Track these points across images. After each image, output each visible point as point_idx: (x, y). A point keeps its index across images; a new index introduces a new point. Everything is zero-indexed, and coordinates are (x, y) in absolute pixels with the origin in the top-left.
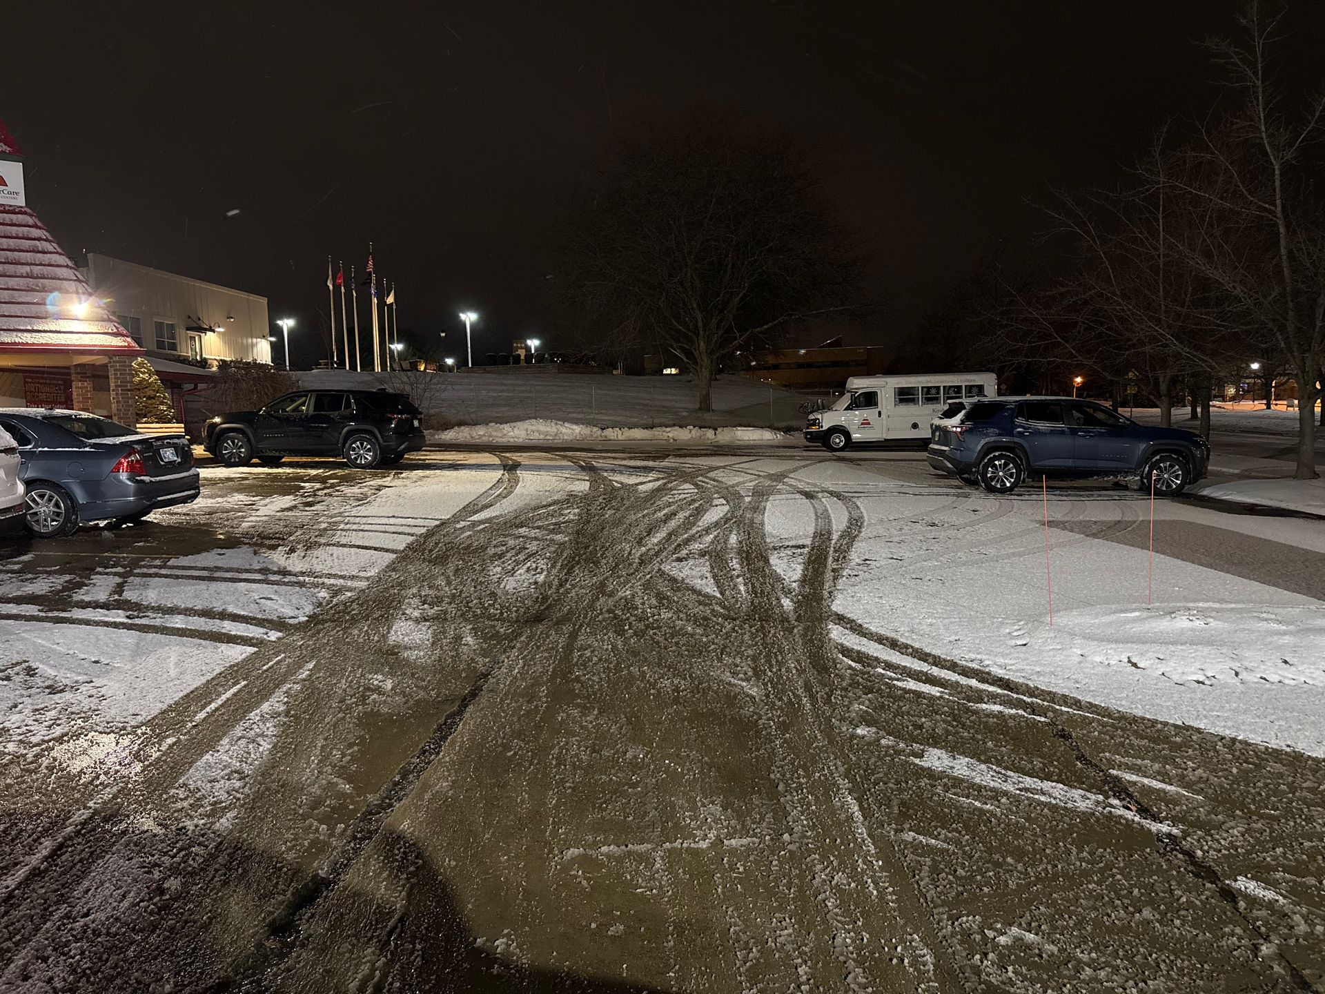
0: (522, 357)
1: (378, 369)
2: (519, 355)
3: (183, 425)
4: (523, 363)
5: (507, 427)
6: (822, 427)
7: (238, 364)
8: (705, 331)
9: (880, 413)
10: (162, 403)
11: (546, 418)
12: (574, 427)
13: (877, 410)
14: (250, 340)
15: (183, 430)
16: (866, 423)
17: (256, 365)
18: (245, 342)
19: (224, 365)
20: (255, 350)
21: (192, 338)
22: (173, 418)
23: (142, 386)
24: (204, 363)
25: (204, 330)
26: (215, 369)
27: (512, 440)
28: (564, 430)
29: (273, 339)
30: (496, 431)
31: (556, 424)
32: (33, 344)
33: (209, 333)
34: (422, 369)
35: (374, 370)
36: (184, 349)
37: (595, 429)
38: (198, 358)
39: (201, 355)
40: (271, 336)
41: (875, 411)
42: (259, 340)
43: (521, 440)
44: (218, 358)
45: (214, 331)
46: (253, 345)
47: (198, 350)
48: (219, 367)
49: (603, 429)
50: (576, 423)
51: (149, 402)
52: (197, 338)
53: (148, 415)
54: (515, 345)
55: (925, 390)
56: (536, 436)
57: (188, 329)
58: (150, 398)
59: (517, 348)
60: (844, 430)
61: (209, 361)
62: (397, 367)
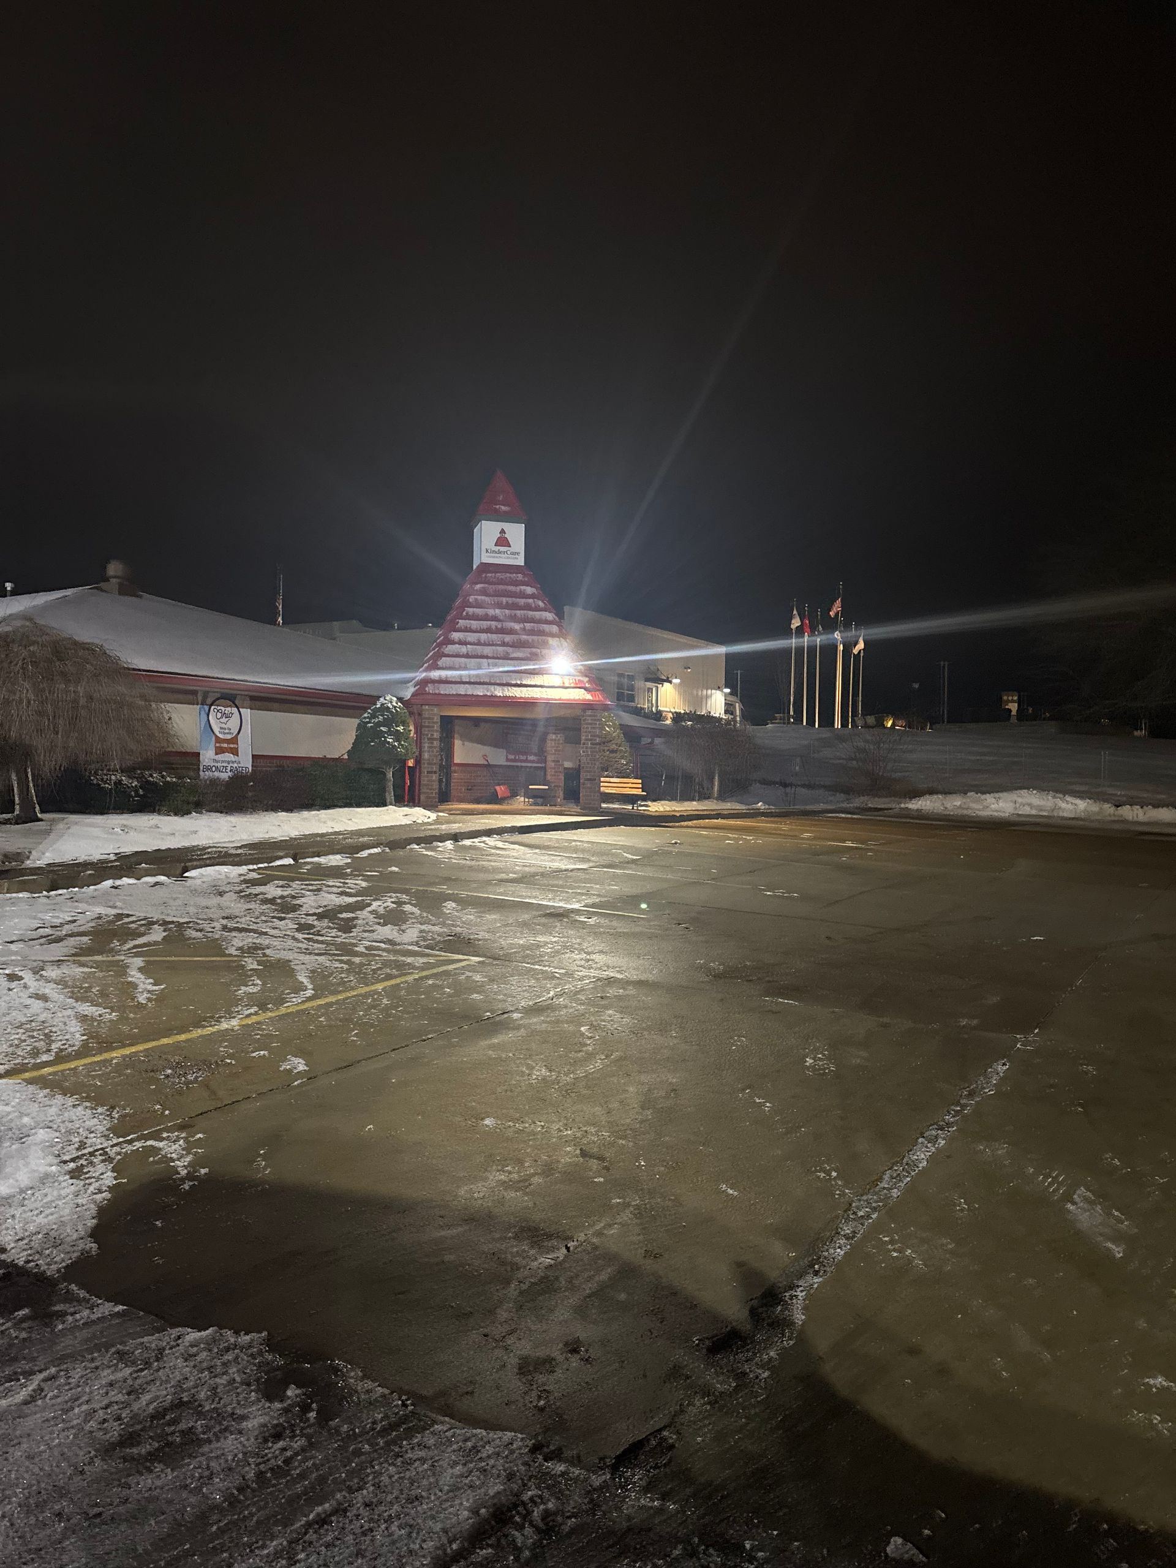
0: (1014, 712)
1: (838, 724)
2: (1010, 711)
3: (640, 781)
4: (1014, 720)
5: (989, 798)
7: (692, 716)
10: (622, 758)
11: (1041, 789)
12: (1078, 801)
14: (705, 692)
15: (640, 786)
17: (709, 719)
18: (700, 693)
19: (678, 717)
20: (709, 703)
21: (650, 690)
22: (632, 772)
23: (606, 741)
24: (659, 716)
25: (661, 681)
26: (669, 722)
27: (996, 814)
28: (1063, 805)
29: (728, 690)
30: (974, 802)
31: (1054, 797)
32: (521, 698)
33: (666, 685)
34: (889, 724)
35: (834, 726)
36: (641, 701)
37: (1106, 806)
38: (654, 709)
39: (657, 706)
40: (726, 687)
42: (713, 691)
43: (1007, 815)
44: (673, 710)
45: (670, 682)
46: (707, 697)
47: (654, 702)
48: (673, 719)
49: (1118, 806)
50: (1082, 798)
51: (611, 755)
52: (654, 689)
53: (610, 769)
54: (1005, 698)
56: (1027, 810)
57: (647, 680)
58: (612, 751)
59: (1008, 701)
61: (664, 714)
62: (860, 723)
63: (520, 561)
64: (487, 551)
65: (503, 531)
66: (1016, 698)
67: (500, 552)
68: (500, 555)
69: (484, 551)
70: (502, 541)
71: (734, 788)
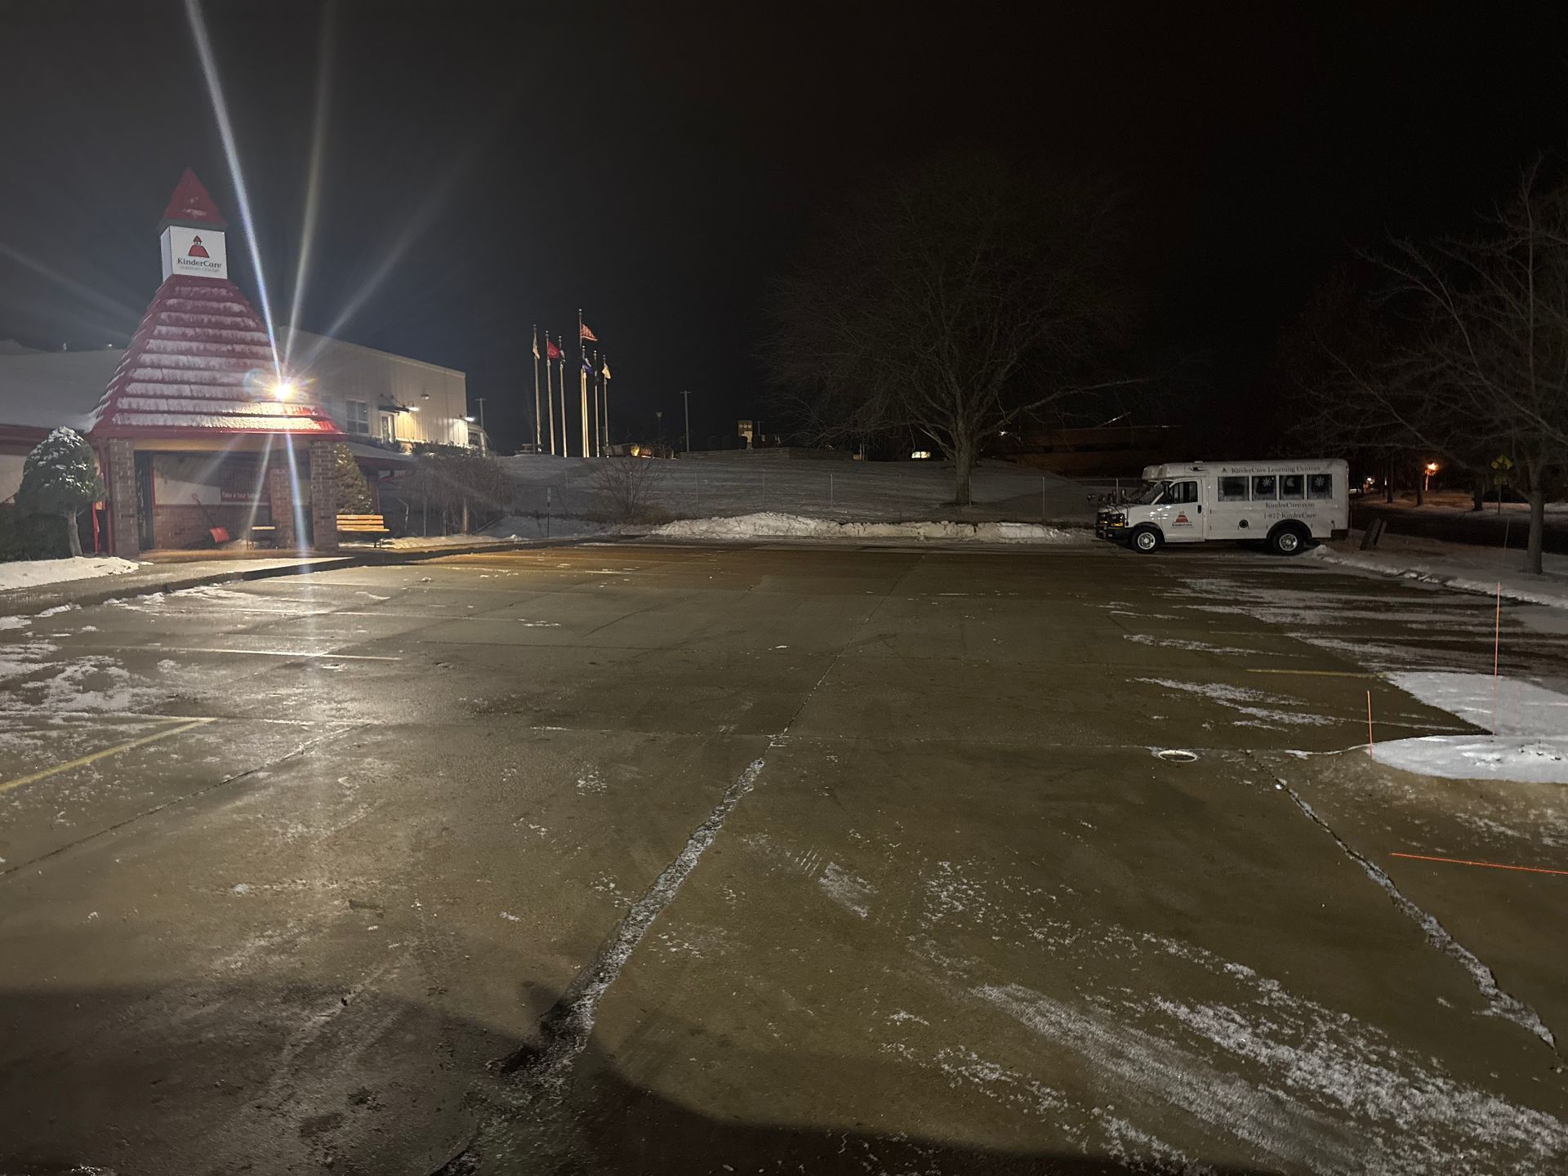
0: (749, 440)
1: (586, 454)
2: (746, 438)
3: (381, 517)
4: (749, 447)
5: (732, 522)
6: (1127, 524)
7: (431, 447)
8: (964, 408)
9: (1200, 508)
10: (360, 492)
11: (777, 511)
12: (809, 521)
13: (1197, 504)
14: (445, 421)
15: (382, 522)
16: (1182, 519)
17: (453, 449)
18: (440, 422)
19: (418, 448)
20: (451, 432)
21: (385, 419)
22: (371, 508)
23: (341, 473)
24: (397, 446)
25: (397, 410)
26: (408, 453)
27: (737, 536)
28: (797, 525)
29: (471, 419)
30: (720, 526)
31: (788, 518)
32: (235, 429)
33: (403, 414)
34: (636, 453)
35: (582, 456)
36: (376, 432)
37: (833, 524)
38: (390, 440)
39: (394, 437)
40: (468, 416)
41: (1195, 505)
42: (455, 420)
43: (748, 536)
44: (412, 441)
45: (407, 411)
46: (449, 426)
47: (390, 432)
48: (413, 450)
49: (842, 524)
50: (812, 518)
51: (348, 491)
52: (389, 418)
53: (346, 505)
54: (741, 426)
55: (1257, 480)
56: (765, 532)
57: (381, 408)
58: (348, 486)
59: (744, 430)
60: (1155, 529)
61: (402, 444)
62: (608, 452)
63: (222, 274)
64: (179, 261)
65: (197, 239)
66: (750, 427)
67: (195, 263)
68: (196, 266)
69: (175, 261)
70: (198, 250)
71: (484, 521)
